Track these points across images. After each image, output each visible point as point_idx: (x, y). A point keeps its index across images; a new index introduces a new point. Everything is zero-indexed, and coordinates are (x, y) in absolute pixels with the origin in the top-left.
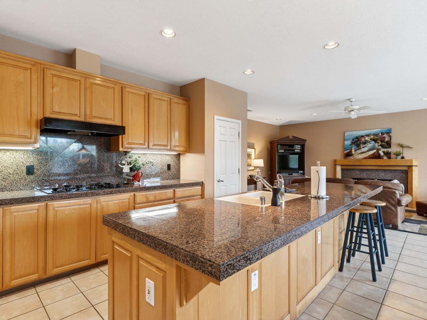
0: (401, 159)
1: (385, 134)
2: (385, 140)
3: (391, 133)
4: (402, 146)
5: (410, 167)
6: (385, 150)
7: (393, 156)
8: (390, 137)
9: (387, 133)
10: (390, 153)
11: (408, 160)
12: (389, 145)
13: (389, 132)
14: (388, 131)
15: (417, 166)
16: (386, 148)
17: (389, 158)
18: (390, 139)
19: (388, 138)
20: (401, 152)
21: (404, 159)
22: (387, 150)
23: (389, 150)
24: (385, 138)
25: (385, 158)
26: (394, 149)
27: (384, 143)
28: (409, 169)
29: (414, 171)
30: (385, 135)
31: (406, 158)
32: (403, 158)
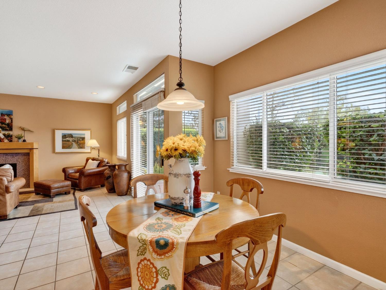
0: (23, 142)
1: (6, 116)
2: (6, 122)
3: (12, 115)
4: (23, 129)
5: (32, 149)
6: (6, 133)
7: (14, 139)
8: (12, 119)
9: (8, 114)
10: (12, 136)
11: (29, 143)
12: (10, 127)
13: (10, 114)
15: (37, 149)
16: (6, 130)
17: (11, 141)
18: (11, 122)
19: (9, 120)
20: (22, 135)
21: (25, 142)
22: (7, 132)
23: (11, 133)
24: (5, 119)
25: (6, 141)
26: (15, 132)
27: (5, 125)
28: (30, 151)
29: (35, 153)
30: (6, 117)
31: (28, 141)
32: (24, 141)
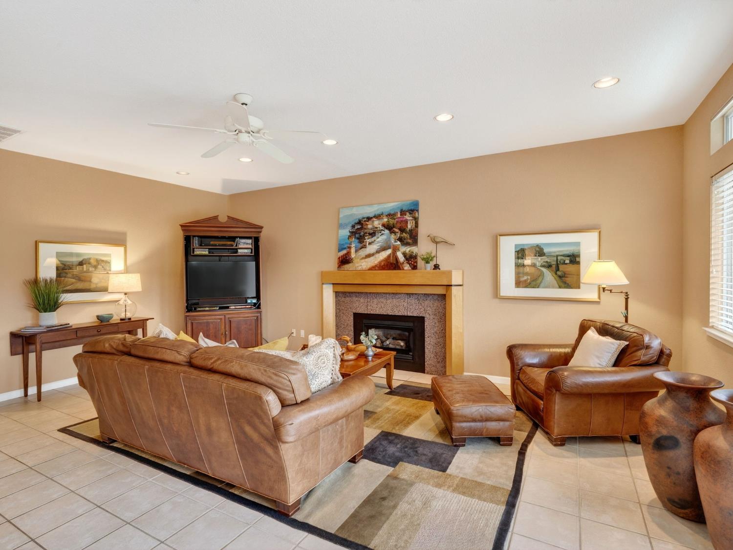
0: (434, 269)
1: (408, 214)
2: (407, 227)
3: (418, 211)
4: (435, 241)
5: (448, 287)
6: (408, 249)
7: (420, 263)
8: (416, 220)
9: (411, 210)
10: (415, 257)
11: (444, 273)
12: (413, 238)
13: (413, 210)
14: (412, 208)
15: (459, 285)
16: (407, 244)
17: (414, 267)
18: (417, 226)
19: (411, 222)
20: (433, 255)
21: (438, 270)
22: (409, 249)
23: (414, 249)
24: (406, 222)
25: (407, 267)
26: (423, 248)
27: (406, 233)
28: (445, 291)
29: (455, 296)
30: (408, 217)
31: (443, 267)
32: (436, 267)
